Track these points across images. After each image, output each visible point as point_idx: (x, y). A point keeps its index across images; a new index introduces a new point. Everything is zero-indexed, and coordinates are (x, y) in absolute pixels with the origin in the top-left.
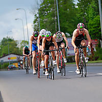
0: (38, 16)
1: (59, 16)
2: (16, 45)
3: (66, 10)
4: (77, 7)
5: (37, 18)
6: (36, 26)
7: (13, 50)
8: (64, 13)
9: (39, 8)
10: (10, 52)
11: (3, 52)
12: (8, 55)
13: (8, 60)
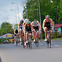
0: (26, 8)
1: (40, 8)
2: (11, 27)
3: (45, 4)
4: (52, 2)
5: (26, 9)
6: (24, 14)
7: (9, 30)
8: (44, 6)
9: (27, 2)
10: (7, 31)
11: (2, 32)
12: (6, 34)
13: (6, 37)
